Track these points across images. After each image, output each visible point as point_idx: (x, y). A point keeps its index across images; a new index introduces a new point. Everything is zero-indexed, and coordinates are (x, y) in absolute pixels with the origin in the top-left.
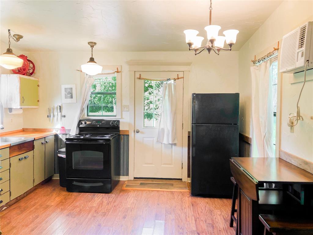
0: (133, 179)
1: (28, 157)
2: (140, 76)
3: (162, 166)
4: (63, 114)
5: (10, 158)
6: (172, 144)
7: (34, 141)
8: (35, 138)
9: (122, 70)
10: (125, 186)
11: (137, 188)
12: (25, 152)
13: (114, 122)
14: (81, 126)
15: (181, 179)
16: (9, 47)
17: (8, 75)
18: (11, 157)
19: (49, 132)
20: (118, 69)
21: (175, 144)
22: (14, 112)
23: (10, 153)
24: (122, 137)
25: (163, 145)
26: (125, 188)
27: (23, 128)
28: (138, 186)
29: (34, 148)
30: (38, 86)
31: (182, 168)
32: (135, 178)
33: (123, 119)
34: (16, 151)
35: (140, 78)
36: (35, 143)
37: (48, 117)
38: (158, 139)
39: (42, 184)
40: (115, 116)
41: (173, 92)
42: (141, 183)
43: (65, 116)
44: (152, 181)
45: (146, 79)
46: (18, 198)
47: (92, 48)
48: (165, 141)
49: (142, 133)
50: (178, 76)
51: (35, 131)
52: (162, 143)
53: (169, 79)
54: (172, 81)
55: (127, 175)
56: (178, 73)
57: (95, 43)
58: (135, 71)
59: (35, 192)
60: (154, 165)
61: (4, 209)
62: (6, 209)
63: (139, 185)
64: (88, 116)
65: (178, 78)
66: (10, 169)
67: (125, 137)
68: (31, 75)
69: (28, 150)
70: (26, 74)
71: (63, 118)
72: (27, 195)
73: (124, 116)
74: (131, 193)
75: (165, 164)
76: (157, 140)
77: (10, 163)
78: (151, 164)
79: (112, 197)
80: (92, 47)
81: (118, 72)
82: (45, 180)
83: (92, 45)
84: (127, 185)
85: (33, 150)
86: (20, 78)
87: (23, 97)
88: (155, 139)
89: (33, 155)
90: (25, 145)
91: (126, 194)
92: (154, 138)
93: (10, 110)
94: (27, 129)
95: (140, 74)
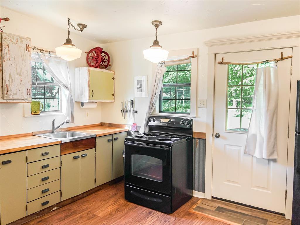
0: (210, 198)
1: (87, 155)
2: (223, 60)
3: (253, 188)
4: (135, 110)
5: (61, 156)
6: (269, 160)
7: (96, 138)
8: (96, 135)
9: (199, 54)
10: (194, 208)
11: (210, 214)
12: (83, 150)
13: (186, 122)
14: (150, 124)
15: (284, 215)
16: (69, 38)
17: (80, 68)
18: (62, 154)
19: (122, 128)
20: (193, 54)
21: (275, 160)
22: (85, 106)
23: (62, 151)
24: (197, 141)
25: (254, 159)
26: (194, 211)
27: (101, 123)
28: (213, 211)
29: (96, 146)
30: (113, 79)
31: (286, 198)
32: (213, 197)
33: (199, 117)
34: (69, 148)
35: (222, 63)
36: (97, 140)
37: (122, 112)
38: (247, 150)
39: (109, 185)
40: (189, 114)
41: (273, 81)
42: (219, 207)
43: (137, 111)
44: (237, 207)
45: (233, 64)
46: (75, 198)
47: (157, 29)
48: (257, 154)
49: (225, 138)
50: (282, 55)
51: (111, 126)
52: (252, 156)
53: (267, 62)
54: (272, 64)
55: (203, 191)
56: (282, 50)
57: (160, 22)
58: (215, 54)
59: (97, 193)
60: (240, 186)
61: (54, 209)
62: (57, 209)
63: (214, 209)
64: (160, 112)
65: (282, 59)
66: (61, 167)
67: (201, 141)
68: (106, 68)
69: (88, 147)
70: (99, 67)
71: (135, 114)
72: (87, 195)
73: (199, 115)
74: (198, 221)
75: (256, 187)
76: (245, 150)
77: (61, 162)
78: (236, 183)
79: (169, 222)
80: (157, 27)
81: (193, 57)
82: (112, 181)
83: (157, 24)
84: (198, 207)
85: (95, 147)
86: (89, 71)
87: (92, 91)
88: (242, 150)
89: (95, 153)
90: (83, 142)
91: (189, 222)
92: (241, 146)
93: (82, 104)
94: (104, 123)
95: (223, 58)
